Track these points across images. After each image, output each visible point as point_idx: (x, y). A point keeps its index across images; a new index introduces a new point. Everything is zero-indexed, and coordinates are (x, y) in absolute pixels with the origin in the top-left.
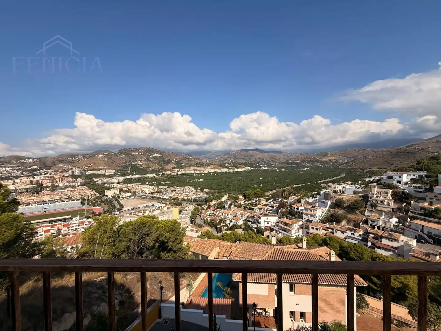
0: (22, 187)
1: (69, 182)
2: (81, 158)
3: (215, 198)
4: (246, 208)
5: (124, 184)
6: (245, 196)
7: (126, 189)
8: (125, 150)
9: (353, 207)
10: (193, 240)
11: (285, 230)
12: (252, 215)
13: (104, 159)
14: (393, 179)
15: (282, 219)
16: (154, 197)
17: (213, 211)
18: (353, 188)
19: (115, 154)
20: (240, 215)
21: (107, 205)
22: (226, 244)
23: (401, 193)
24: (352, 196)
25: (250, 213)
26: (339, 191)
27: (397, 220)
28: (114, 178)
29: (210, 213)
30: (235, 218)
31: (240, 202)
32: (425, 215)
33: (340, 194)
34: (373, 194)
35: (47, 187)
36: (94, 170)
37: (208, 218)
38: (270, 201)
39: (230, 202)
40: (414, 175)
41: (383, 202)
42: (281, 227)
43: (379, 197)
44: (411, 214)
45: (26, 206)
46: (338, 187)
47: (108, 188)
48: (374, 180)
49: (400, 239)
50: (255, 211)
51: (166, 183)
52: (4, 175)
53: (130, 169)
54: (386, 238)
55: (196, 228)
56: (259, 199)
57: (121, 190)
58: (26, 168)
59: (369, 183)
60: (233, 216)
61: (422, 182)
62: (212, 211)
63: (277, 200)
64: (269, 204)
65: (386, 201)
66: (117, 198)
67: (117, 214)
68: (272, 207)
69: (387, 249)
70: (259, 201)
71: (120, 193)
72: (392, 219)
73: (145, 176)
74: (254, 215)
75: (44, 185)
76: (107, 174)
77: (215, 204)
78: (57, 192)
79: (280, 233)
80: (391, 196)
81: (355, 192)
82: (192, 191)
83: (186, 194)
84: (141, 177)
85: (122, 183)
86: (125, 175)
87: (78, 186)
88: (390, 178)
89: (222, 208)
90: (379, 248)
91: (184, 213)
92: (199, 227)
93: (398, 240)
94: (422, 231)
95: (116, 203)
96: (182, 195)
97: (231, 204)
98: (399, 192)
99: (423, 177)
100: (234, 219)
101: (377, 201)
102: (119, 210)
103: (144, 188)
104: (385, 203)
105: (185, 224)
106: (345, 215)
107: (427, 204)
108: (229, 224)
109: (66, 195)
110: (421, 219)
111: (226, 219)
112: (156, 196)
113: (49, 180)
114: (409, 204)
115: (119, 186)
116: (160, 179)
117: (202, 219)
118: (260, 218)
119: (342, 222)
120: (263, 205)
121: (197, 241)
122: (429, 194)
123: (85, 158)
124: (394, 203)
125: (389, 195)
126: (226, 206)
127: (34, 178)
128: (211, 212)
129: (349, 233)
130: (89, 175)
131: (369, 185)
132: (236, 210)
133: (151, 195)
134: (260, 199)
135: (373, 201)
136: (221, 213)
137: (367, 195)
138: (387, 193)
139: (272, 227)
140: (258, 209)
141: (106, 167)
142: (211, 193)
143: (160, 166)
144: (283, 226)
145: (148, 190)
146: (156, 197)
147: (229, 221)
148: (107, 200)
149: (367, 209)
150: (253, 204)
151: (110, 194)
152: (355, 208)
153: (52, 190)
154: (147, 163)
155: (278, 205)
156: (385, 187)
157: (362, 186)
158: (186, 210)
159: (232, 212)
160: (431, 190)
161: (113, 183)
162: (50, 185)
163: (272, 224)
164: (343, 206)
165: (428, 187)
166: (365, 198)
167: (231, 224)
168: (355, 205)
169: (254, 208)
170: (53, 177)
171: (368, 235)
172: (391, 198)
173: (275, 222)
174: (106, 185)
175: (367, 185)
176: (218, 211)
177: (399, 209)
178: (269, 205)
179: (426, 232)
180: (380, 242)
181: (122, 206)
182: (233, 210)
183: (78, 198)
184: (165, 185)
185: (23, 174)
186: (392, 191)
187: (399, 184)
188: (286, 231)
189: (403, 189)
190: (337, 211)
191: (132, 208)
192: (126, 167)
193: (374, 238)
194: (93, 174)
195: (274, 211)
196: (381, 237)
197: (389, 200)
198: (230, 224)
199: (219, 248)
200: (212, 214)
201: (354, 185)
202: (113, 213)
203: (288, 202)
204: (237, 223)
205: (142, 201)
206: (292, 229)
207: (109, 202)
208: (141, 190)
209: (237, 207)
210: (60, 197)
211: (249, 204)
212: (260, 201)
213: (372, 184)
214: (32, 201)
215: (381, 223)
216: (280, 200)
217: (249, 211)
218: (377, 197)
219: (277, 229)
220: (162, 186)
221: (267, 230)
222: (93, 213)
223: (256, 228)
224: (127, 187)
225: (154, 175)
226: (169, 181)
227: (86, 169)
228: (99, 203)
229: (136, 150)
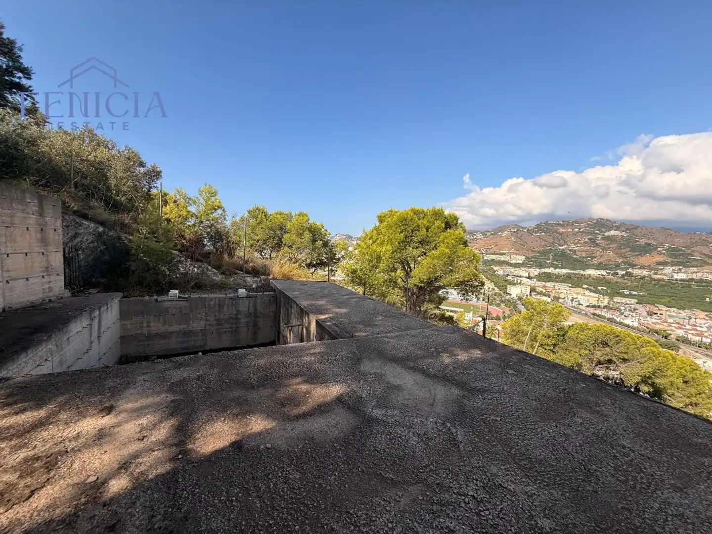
2: (480, 236)
5: (539, 281)
7: (541, 289)
8: (546, 223)
13: (511, 238)
16: (599, 316)
19: (528, 230)
21: (509, 307)
28: (523, 269)
36: (495, 254)
47: (513, 284)
51: (634, 293)
53: (551, 257)
57: (533, 290)
71: (531, 295)
73: (582, 272)
76: (512, 262)
84: (573, 274)
85: (535, 280)
86: (541, 266)
103: (578, 294)
112: (603, 314)
115: (530, 282)
116: (617, 282)
123: (484, 236)
130: (488, 261)
133: (592, 310)
141: (513, 250)
143: (621, 256)
145: (586, 298)
146: (604, 317)
148: (509, 301)
151: (514, 291)
154: (588, 248)
161: (520, 277)
174: (510, 278)
184: (630, 296)
192: (544, 253)
194: (493, 260)
207: (512, 304)
208: (570, 297)
220: (620, 296)
224: (544, 287)
225: (604, 273)
226: (641, 291)
227: (484, 252)
228: (498, 302)
229: (566, 223)
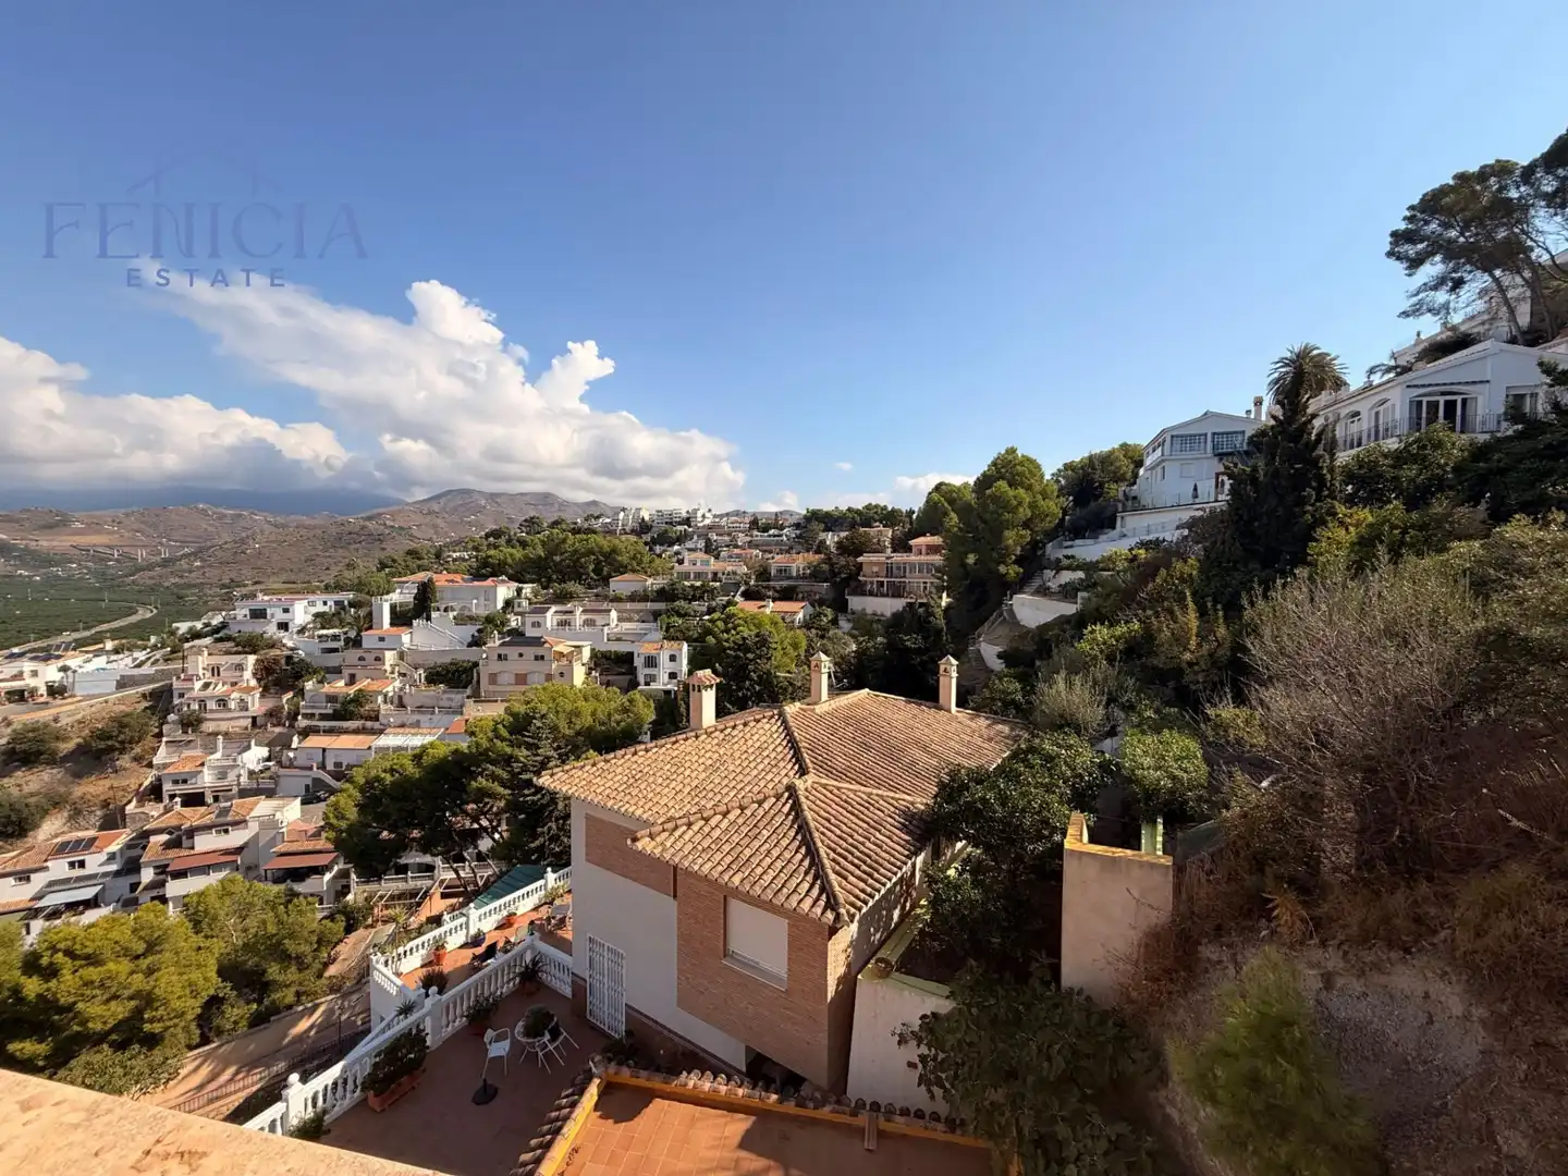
9: (102, 745)
14: (265, 617)
18: (124, 664)
23: (283, 661)
24: (106, 702)
26: (43, 690)
27: (264, 752)
32: (336, 716)
33: (47, 703)
34: (191, 680)
40: (325, 603)
41: (222, 702)
43: (212, 687)
44: (302, 722)
46: (35, 674)
48: (207, 625)
49: (252, 814)
54: (207, 828)
59: (187, 640)
61: (341, 621)
65: (235, 695)
69: (209, 866)
72: (246, 755)
80: (254, 674)
81: (123, 683)
88: (258, 614)
90: (180, 874)
93: (245, 821)
94: (322, 766)
98: (276, 661)
99: (344, 608)
101: (202, 702)
104: (232, 705)
106: (62, 789)
107: (341, 683)
110: (324, 731)
114: (301, 692)
119: (36, 826)
122: (352, 655)
124: (262, 696)
125: (248, 674)
129: (59, 868)
131: (187, 645)
135: (189, 705)
137: (166, 685)
138: (240, 667)
149: (164, 739)
152: (111, 749)
156: (240, 649)
157: (158, 655)
160: (356, 643)
164: (54, 753)
165: (352, 634)
166: (161, 700)
168: (110, 738)
171: (144, 842)
172: (253, 683)
175: (177, 649)
177: (273, 715)
179: (330, 767)
180: (186, 853)
186: (257, 660)
187: (282, 634)
189: (292, 649)
190: (19, 785)
193: (168, 846)
196: (191, 833)
197: (249, 690)
201: (127, 653)
213: (197, 642)
215: (207, 779)
218: (206, 686)
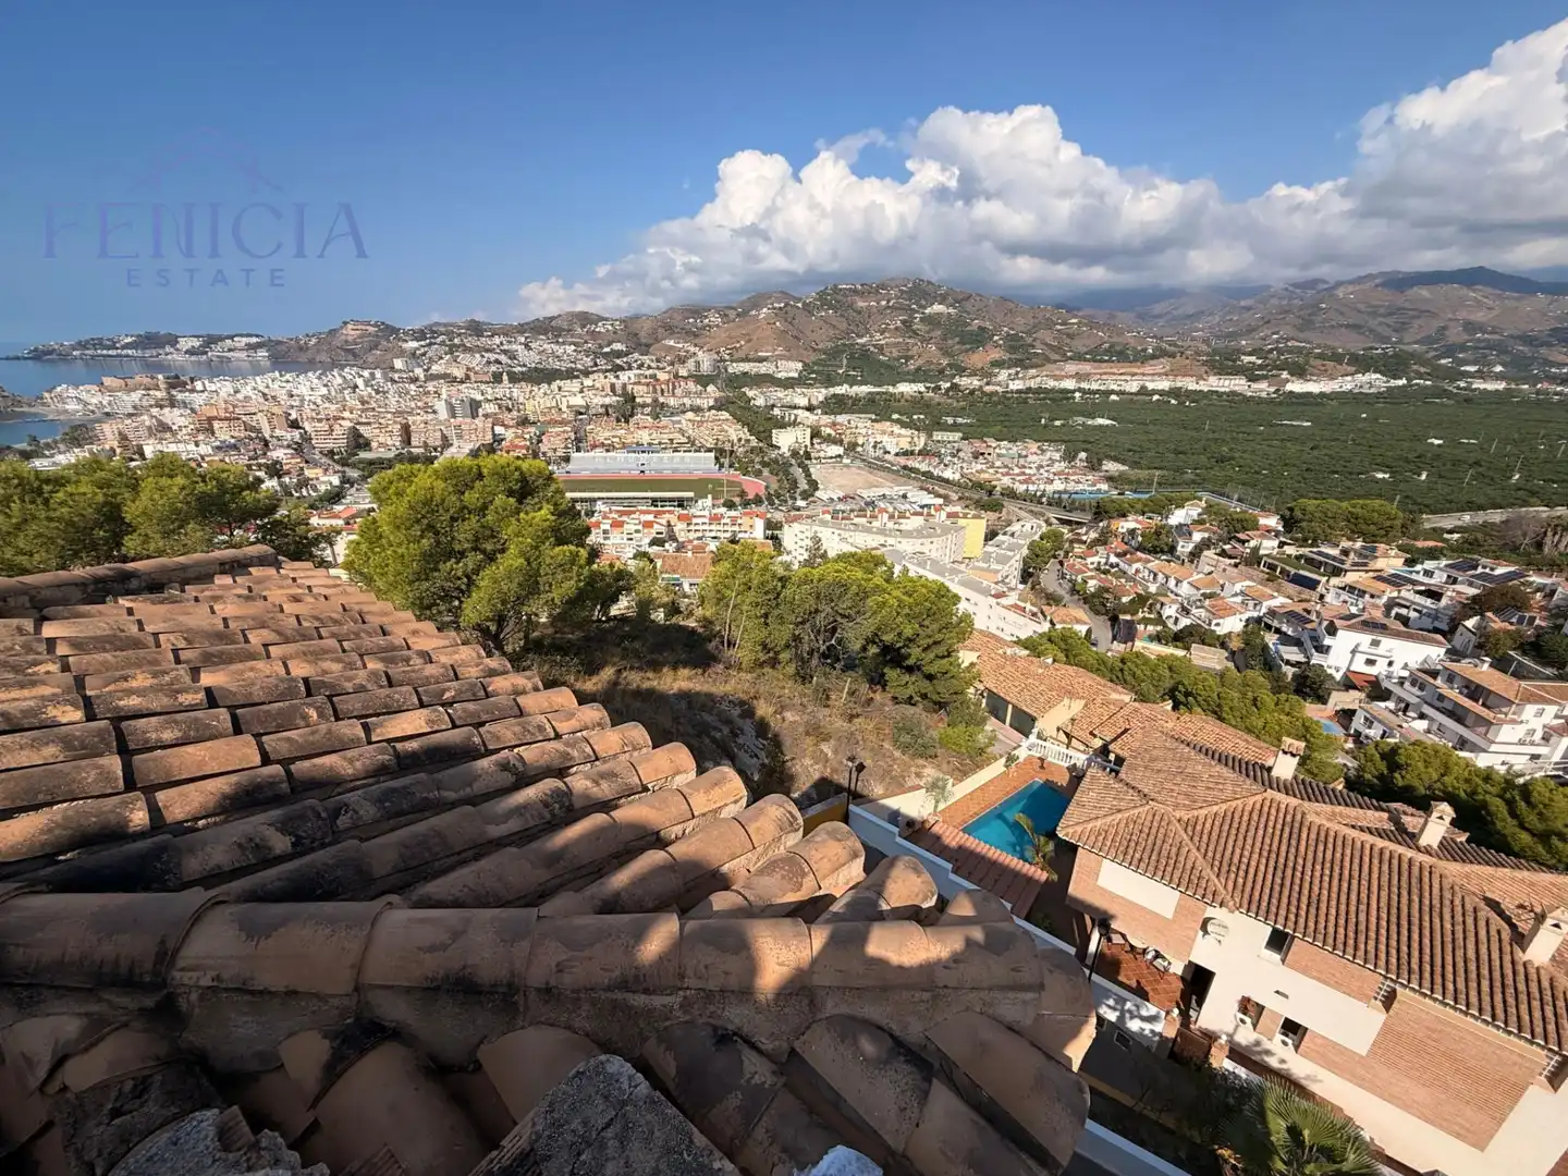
0: (598, 400)
1: (688, 394)
2: (715, 319)
3: (1139, 506)
4: (1274, 572)
5: (826, 413)
6: (1290, 523)
7: (829, 431)
8: (836, 289)
10: (1001, 651)
11: (1457, 714)
12: (1299, 608)
13: (775, 323)
15: (1464, 667)
16: (912, 470)
17: (1118, 555)
20: (1236, 595)
21: (777, 475)
22: (1115, 696)
25: (1288, 597)
28: (799, 390)
29: (1103, 561)
30: (1207, 602)
31: (1252, 544)
35: (644, 406)
36: (747, 360)
37: (1092, 578)
38: (1429, 565)
39: (1206, 535)
42: (1441, 697)
45: (608, 451)
47: (782, 425)
50: (1322, 597)
51: (960, 420)
52: (564, 366)
53: (845, 361)
55: (1032, 604)
56: (1363, 548)
57: (816, 434)
58: (601, 347)
60: (1203, 595)
62: (1112, 556)
63: (1480, 570)
64: (1420, 578)
66: (803, 457)
67: (798, 509)
68: (1435, 595)
70: (1360, 555)
71: (812, 444)
73: (891, 389)
74: (1309, 612)
75: (638, 400)
76: (779, 375)
77: (1132, 532)
78: (665, 421)
79: (1422, 716)
82: (1052, 461)
83: (1024, 474)
84: (878, 393)
85: (819, 411)
86: (829, 381)
87: (710, 408)
89: (1162, 552)
91: (1004, 542)
92: (1049, 604)
95: (798, 472)
96: (1007, 474)
97: (1205, 545)
100: (1202, 607)
102: (806, 495)
103: (884, 433)
105: (996, 583)
108: (1172, 620)
109: (682, 431)
111: (1162, 599)
112: (917, 466)
113: (648, 385)
115: (811, 418)
116: (939, 404)
117: (1063, 578)
118: (1332, 630)
120: (1379, 578)
121: (1014, 658)
123: (725, 320)
126: (1179, 548)
127: (617, 377)
128: (1108, 558)
130: (736, 377)
132: (1224, 570)
133: (902, 461)
134: (1374, 550)
136: (1150, 572)
139: (1385, 684)
140: (1343, 589)
141: (779, 351)
142: (1130, 482)
143: (946, 353)
144: (1453, 694)
145: (895, 441)
146: (915, 470)
147: (1175, 607)
148: (776, 461)
150: (1321, 562)
151: (785, 440)
153: (656, 417)
154: (901, 340)
155: (1473, 591)
158: (1012, 535)
159: (1201, 576)
161: (795, 407)
162: (649, 401)
163: (1391, 669)
167: (1185, 622)
169: (1324, 579)
170: (654, 377)
173: (1414, 665)
174: (776, 411)
176: (1139, 560)
178: (1414, 583)
181: (814, 485)
182: (1207, 569)
183: (708, 445)
184: (955, 427)
185: (596, 365)
188: (1460, 720)
191: (841, 494)
192: (834, 354)
194: (745, 374)
195: (1435, 615)
198: (1177, 619)
199: (1083, 702)
200: (1112, 566)
202: (790, 502)
203: (1553, 592)
204: (1210, 624)
205: (872, 478)
206: (1501, 723)
207: (780, 467)
208: (872, 440)
209: (1233, 561)
210: (671, 436)
211: (1298, 558)
212: (1366, 557)
214: (617, 440)
216: (1500, 571)
217: (1292, 588)
219: (1413, 700)
220: (941, 430)
221: (1355, 687)
222: (742, 494)
223: (1297, 665)
224: (834, 424)
225: (921, 387)
226: (969, 417)
227: (727, 357)
228: (758, 466)
229: (870, 290)
